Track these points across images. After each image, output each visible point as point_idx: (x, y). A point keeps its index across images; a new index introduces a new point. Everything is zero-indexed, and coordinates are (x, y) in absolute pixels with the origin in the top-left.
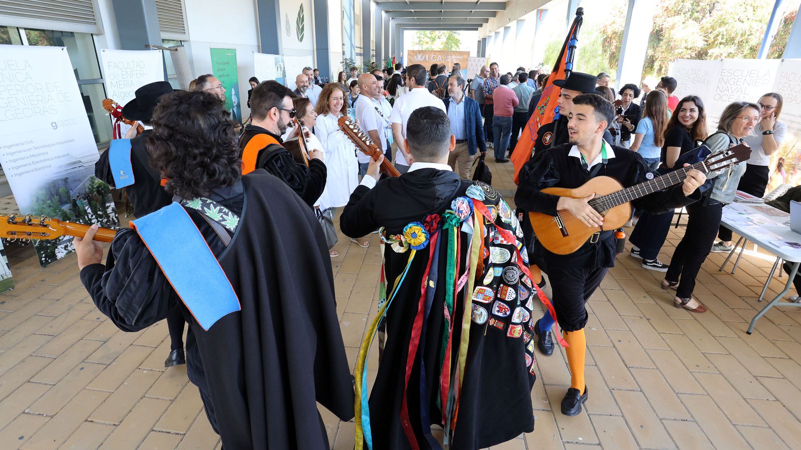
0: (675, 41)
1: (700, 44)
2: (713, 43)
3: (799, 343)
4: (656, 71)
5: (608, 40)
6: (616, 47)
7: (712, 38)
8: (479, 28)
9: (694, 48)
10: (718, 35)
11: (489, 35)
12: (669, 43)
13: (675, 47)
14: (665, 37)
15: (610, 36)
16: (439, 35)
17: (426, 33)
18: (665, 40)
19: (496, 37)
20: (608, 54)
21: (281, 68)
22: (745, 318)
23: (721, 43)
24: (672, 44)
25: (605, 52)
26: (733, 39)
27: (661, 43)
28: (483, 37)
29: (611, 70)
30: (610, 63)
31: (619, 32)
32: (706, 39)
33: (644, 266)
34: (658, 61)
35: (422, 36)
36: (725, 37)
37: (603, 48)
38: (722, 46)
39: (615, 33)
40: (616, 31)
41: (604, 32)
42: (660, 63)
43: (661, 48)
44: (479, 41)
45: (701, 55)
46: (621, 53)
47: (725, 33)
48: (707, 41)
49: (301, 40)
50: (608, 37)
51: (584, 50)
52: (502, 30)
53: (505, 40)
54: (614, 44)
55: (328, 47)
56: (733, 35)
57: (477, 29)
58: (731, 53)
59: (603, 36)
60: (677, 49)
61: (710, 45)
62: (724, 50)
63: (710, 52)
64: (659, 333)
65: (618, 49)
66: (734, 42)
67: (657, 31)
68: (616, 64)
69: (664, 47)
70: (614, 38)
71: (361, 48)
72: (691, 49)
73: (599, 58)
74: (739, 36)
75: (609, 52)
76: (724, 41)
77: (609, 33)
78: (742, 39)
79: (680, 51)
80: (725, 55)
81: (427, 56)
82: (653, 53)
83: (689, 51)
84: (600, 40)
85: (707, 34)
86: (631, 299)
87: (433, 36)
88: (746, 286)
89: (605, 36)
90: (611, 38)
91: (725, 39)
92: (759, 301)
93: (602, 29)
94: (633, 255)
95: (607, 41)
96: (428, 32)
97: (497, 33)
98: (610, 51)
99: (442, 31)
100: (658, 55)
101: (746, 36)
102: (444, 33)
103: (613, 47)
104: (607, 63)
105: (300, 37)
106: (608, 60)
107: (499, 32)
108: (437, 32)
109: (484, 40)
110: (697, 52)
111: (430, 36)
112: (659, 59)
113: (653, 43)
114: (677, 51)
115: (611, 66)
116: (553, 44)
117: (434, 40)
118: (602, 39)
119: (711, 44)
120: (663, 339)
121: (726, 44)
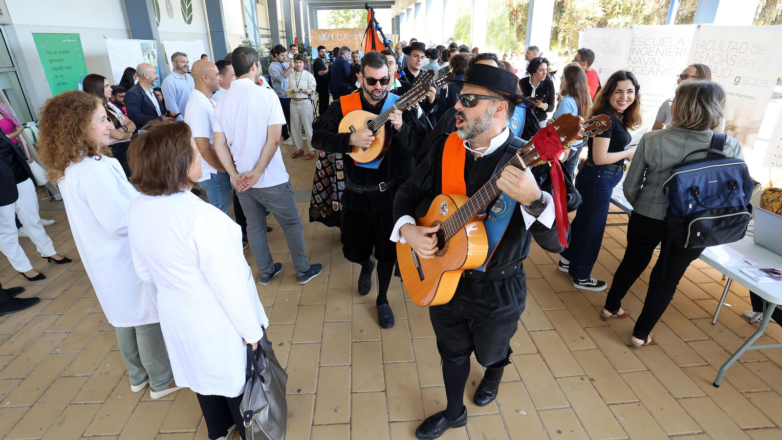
0: (577, 12)
1: (600, 14)
2: (612, 13)
3: (780, 395)
4: (560, 43)
5: (515, 13)
6: (522, 20)
7: (611, 7)
8: (392, 6)
9: (595, 19)
10: (615, 6)
11: (402, 12)
12: (572, 14)
13: (578, 18)
14: (567, 8)
15: (516, 9)
16: (354, 14)
17: (340, 12)
18: (567, 11)
19: (408, 14)
20: (515, 27)
21: (153, 55)
22: (706, 358)
23: (618, 13)
24: (574, 15)
25: (513, 25)
26: (628, 9)
27: (564, 14)
28: (396, 14)
29: (519, 43)
30: (518, 35)
31: (525, 4)
32: (605, 9)
33: (576, 286)
34: (561, 32)
35: (337, 16)
36: (622, 7)
37: (510, 21)
38: (619, 16)
39: (520, 6)
40: (521, 4)
41: (510, 5)
42: (563, 35)
43: (564, 19)
44: (393, 19)
45: (602, 24)
46: (528, 24)
47: (621, 3)
48: (605, 11)
49: (189, 22)
50: (514, 10)
51: (493, 24)
52: (412, 6)
53: (416, 18)
54: (520, 17)
55: (223, 29)
56: (629, 5)
57: (390, 7)
58: (628, 23)
59: (509, 9)
60: (579, 20)
61: (608, 15)
62: (622, 19)
63: (609, 21)
64: (608, 405)
65: (524, 21)
66: (629, 12)
67: (559, 3)
68: (524, 36)
69: (567, 18)
70: (520, 11)
71: (268, 29)
72: (591, 19)
73: (508, 32)
74: (634, 6)
75: (516, 26)
76: (621, 11)
77: (515, 6)
78: (637, 9)
79: (582, 21)
80: (622, 24)
81: (332, 35)
82: (556, 24)
83: (591, 22)
84: (507, 14)
85: (605, 5)
86: (566, 345)
87: (348, 15)
88: (693, 301)
89: (511, 10)
90: (517, 11)
91: (622, 9)
92: (712, 323)
93: (508, 3)
94: (561, 269)
95: (513, 14)
96: (342, 11)
97: (408, 10)
98: (517, 24)
99: (356, 10)
100: (562, 26)
101: (640, 6)
102: (358, 11)
103: (519, 20)
104: (515, 35)
105: (187, 19)
106: (516, 33)
107: (411, 9)
108: (351, 11)
109: (398, 17)
110: (597, 22)
111: (344, 15)
112: (562, 30)
113: (556, 15)
114: (579, 22)
115: (518, 39)
116: (463, 18)
117: (348, 19)
118: (509, 12)
119: (610, 14)
120: (615, 417)
121: (623, 13)
